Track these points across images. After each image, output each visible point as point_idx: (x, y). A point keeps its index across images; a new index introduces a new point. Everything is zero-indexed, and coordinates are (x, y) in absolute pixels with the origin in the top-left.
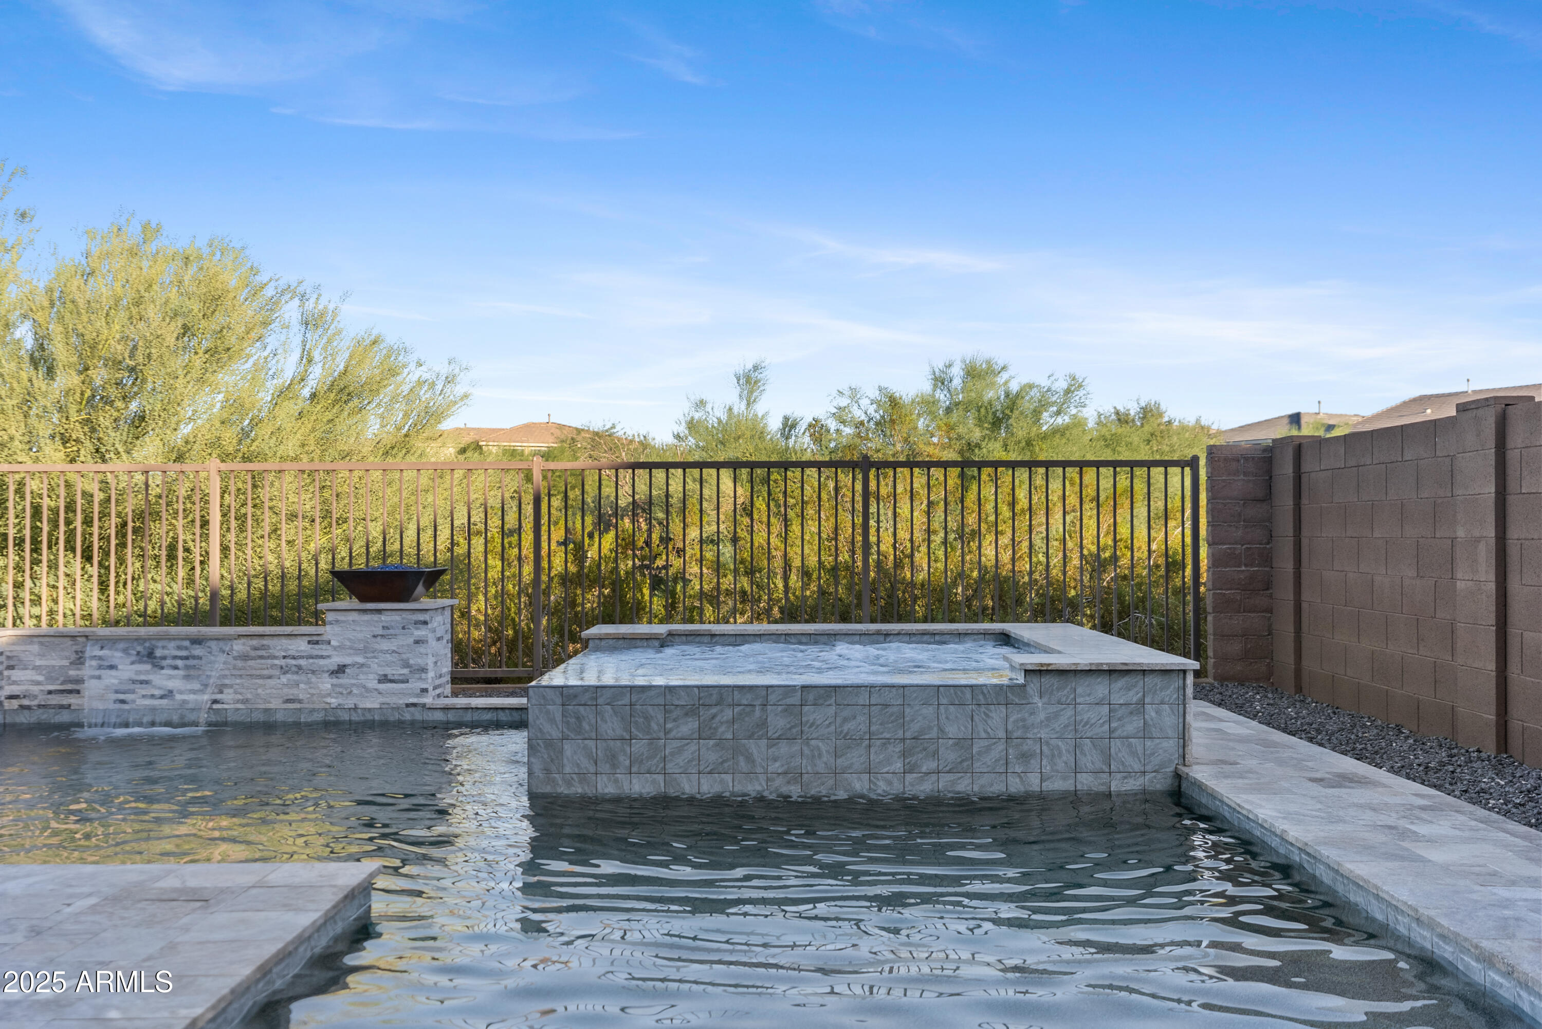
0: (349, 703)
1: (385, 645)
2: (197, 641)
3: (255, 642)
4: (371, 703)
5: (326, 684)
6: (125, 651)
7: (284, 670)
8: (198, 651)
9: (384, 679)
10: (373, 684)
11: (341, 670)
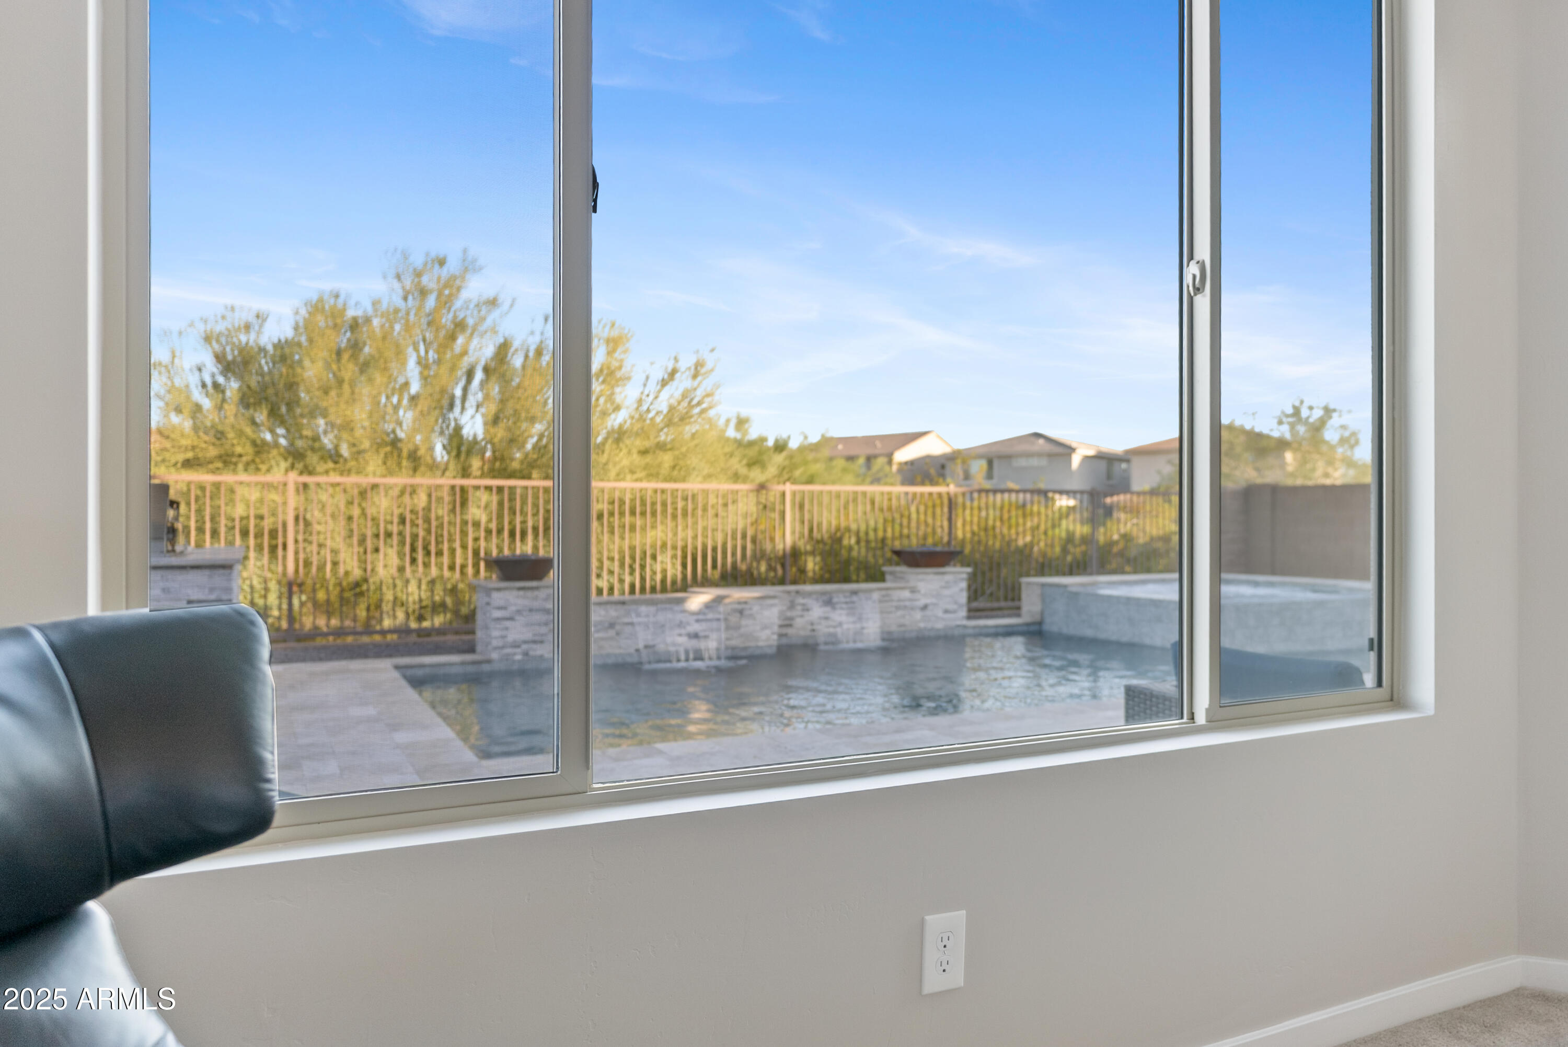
0: (929, 625)
1: (947, 592)
2: (855, 593)
3: (884, 592)
4: (940, 625)
5: (918, 615)
6: (817, 600)
7: (898, 608)
8: (855, 598)
9: (946, 611)
10: (940, 614)
11: (925, 607)
